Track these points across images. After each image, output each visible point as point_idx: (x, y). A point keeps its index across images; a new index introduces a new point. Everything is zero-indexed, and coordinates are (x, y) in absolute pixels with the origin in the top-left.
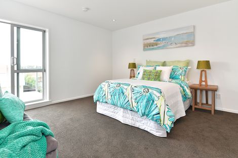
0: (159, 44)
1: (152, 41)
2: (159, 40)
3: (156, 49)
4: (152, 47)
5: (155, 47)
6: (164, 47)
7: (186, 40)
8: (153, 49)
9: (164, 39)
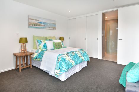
0: (41, 25)
1: (36, 22)
2: (41, 23)
3: (39, 28)
4: (36, 26)
5: (39, 26)
6: (44, 28)
7: (53, 27)
8: (37, 28)
9: (44, 23)
